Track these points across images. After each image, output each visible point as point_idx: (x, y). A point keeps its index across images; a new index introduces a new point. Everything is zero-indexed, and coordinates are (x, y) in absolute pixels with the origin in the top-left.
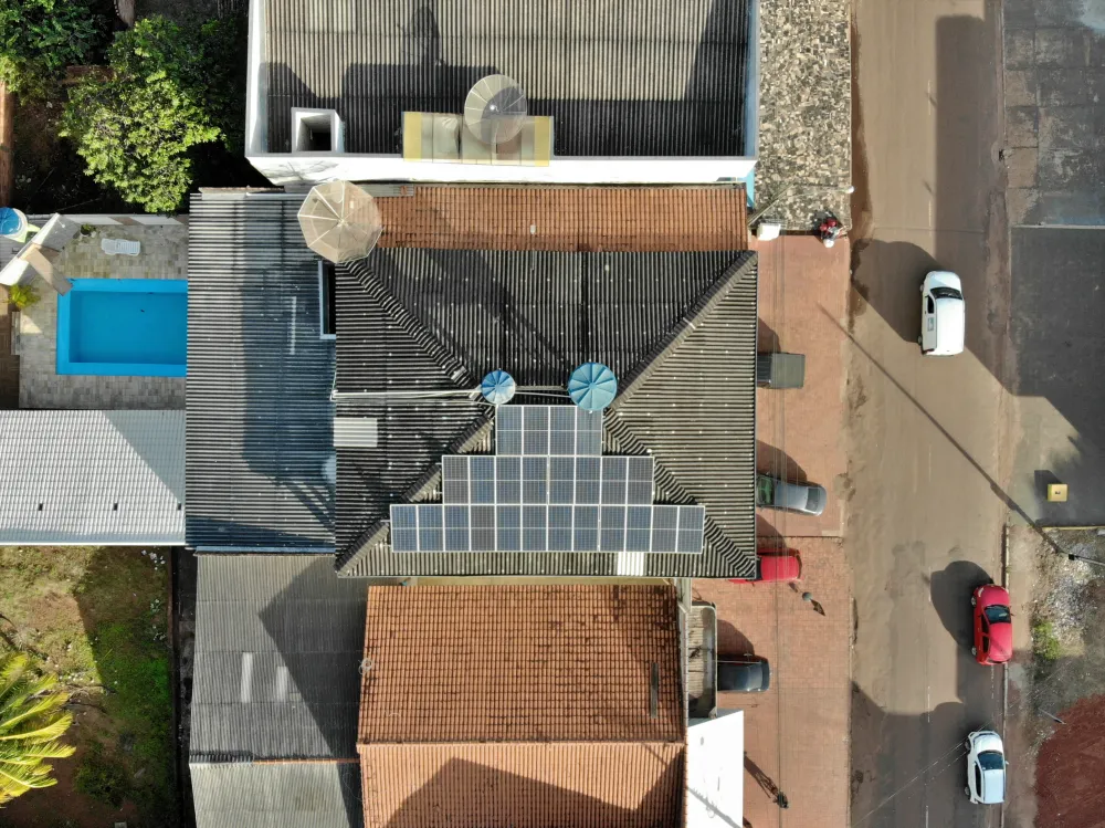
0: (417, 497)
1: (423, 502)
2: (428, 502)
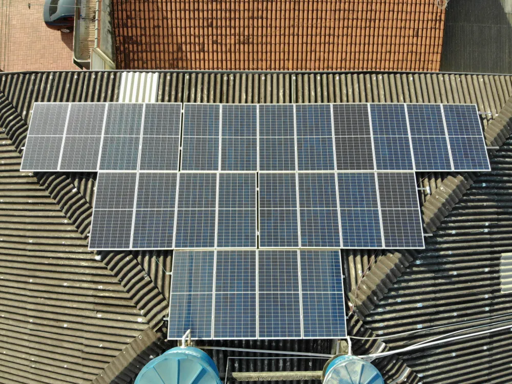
0: (453, 183)
1: (443, 176)
2: (436, 175)
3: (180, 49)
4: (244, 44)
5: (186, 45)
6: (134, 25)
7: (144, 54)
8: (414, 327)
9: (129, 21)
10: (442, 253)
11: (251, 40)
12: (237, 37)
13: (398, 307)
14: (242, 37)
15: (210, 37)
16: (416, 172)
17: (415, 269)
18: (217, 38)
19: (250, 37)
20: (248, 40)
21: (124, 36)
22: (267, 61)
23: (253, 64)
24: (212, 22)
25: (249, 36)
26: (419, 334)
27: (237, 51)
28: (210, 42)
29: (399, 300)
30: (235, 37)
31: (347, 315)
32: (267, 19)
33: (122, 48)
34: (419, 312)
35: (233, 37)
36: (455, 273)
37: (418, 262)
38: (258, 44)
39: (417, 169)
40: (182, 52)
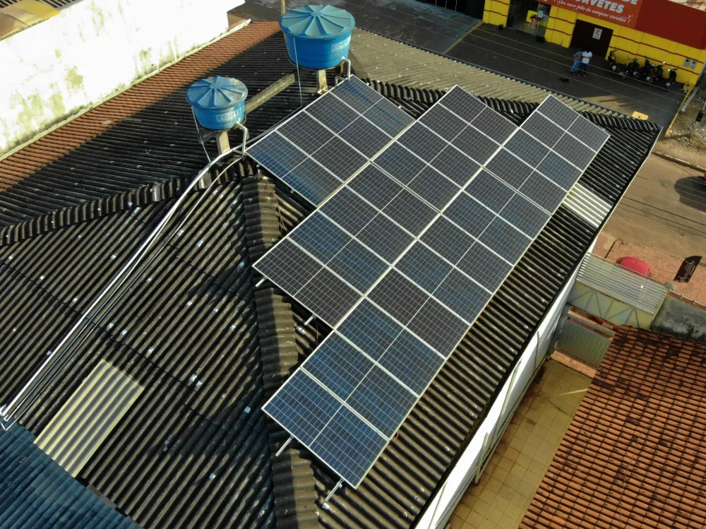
0: (287, 360)
2: (311, 343)
3: (641, 397)
4: (618, 472)
5: (644, 406)
6: (691, 362)
7: (649, 360)
8: (186, 227)
9: (700, 360)
10: (224, 299)
11: (620, 482)
12: (631, 468)
13: (221, 219)
14: (629, 473)
15: (644, 436)
16: (331, 330)
17: (239, 257)
18: (640, 444)
19: (625, 484)
20: (622, 480)
21: (681, 348)
22: (580, 491)
23: (582, 472)
24: (665, 446)
25: (628, 482)
26: (175, 228)
27: (611, 459)
28: (636, 433)
29: (226, 225)
30: (631, 465)
31: (261, 168)
32: (645, 516)
33: (666, 342)
34: (195, 239)
35: (634, 462)
36: (190, 304)
37: (242, 264)
38: (610, 489)
39: (334, 334)
40: (635, 398)
